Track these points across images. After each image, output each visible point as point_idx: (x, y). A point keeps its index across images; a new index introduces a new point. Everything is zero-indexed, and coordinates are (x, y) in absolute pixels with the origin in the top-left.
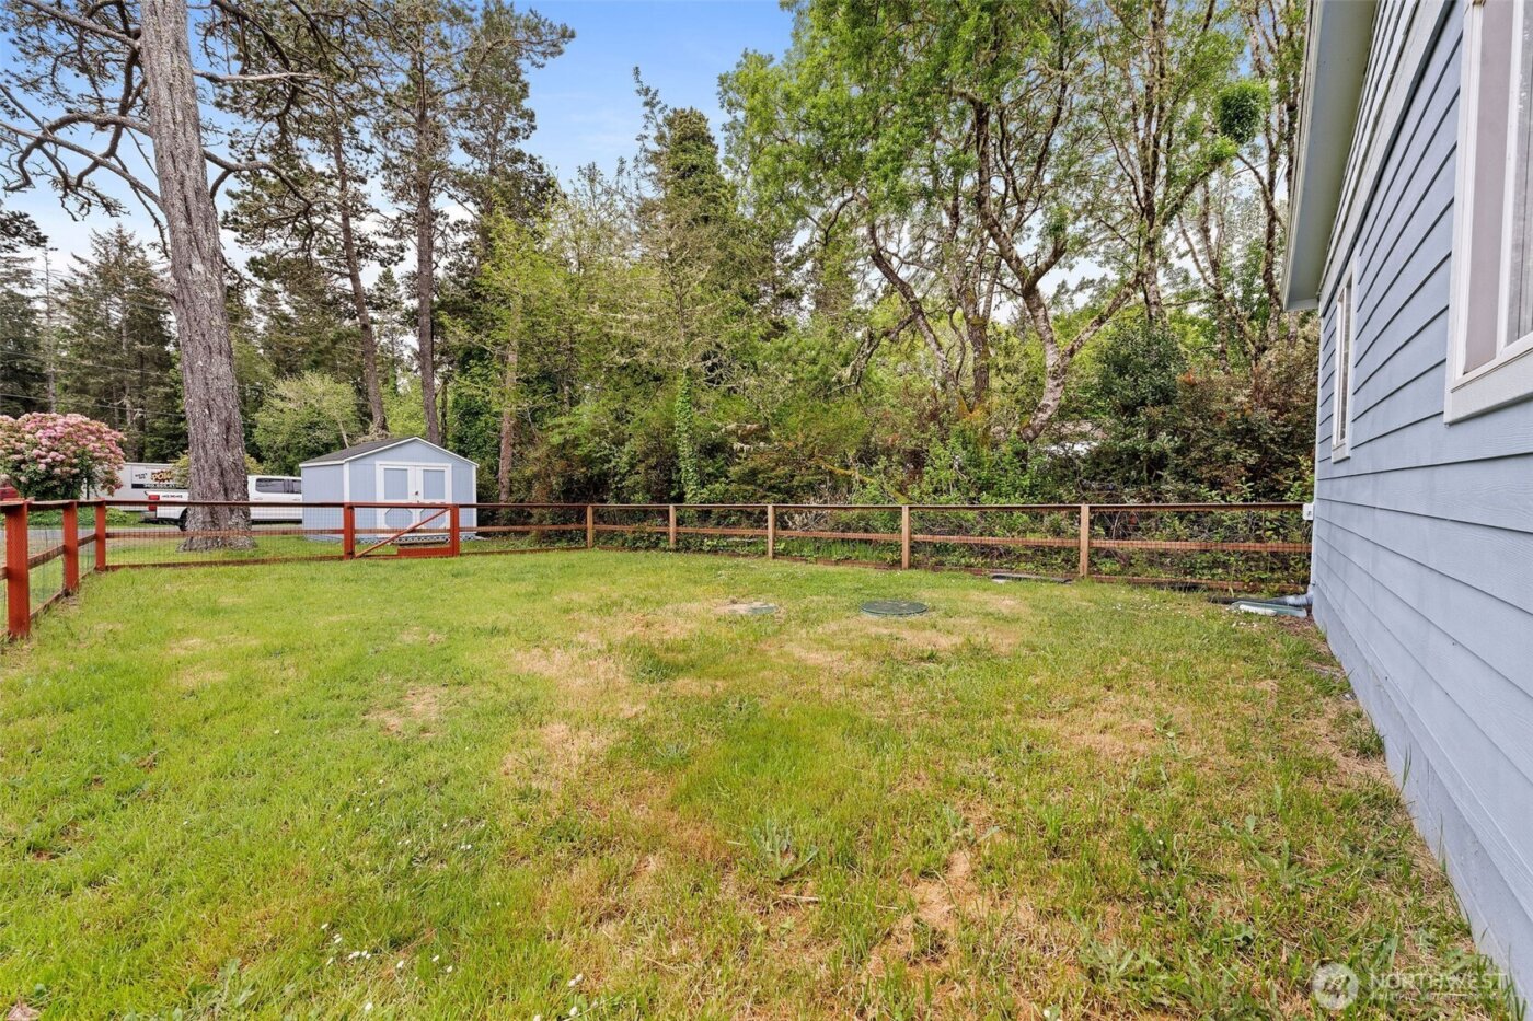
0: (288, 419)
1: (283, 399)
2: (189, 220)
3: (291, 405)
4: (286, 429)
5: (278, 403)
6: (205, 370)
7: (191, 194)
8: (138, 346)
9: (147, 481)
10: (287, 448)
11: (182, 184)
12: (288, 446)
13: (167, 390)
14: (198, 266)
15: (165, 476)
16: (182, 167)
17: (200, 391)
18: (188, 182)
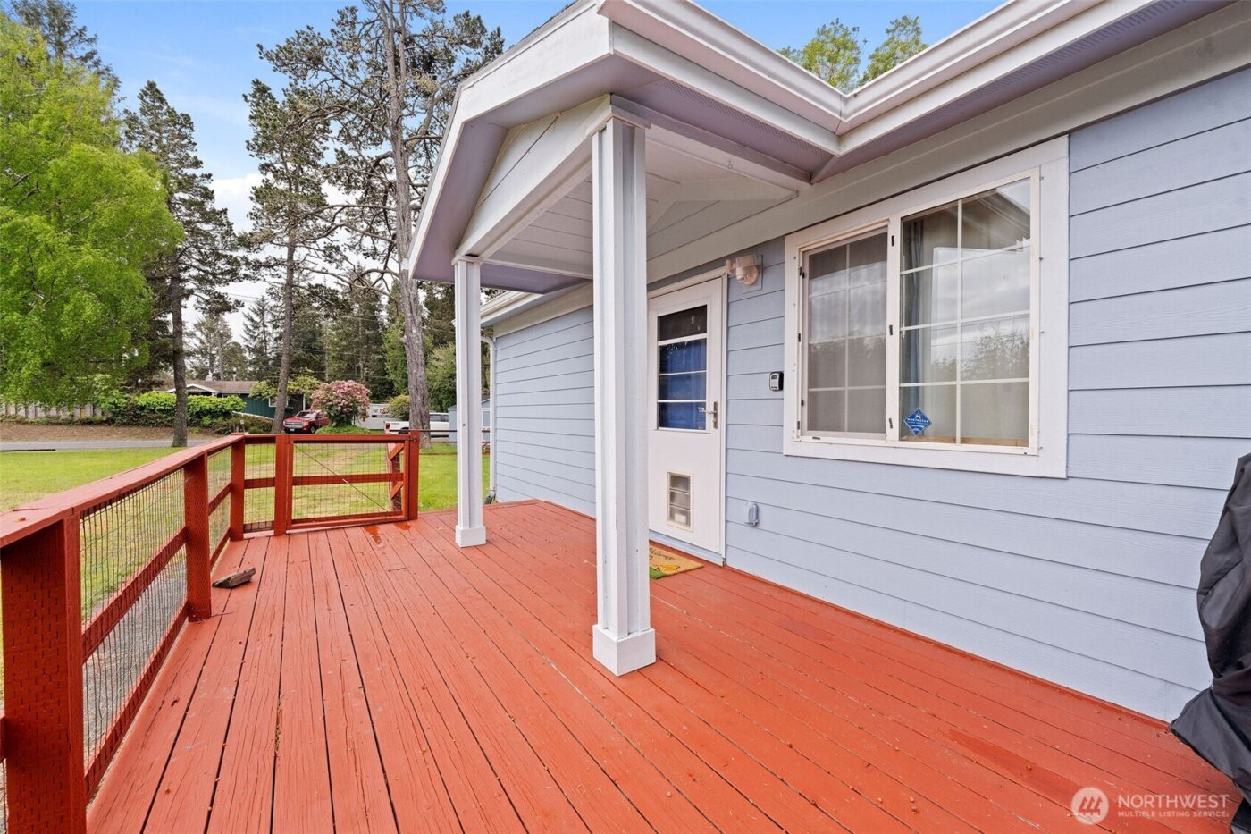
0: (440, 372)
1: (438, 360)
2: (411, 312)
3: (442, 364)
4: (438, 378)
5: (434, 362)
6: (416, 374)
7: (412, 301)
8: (367, 332)
9: (378, 414)
10: (439, 390)
11: (409, 297)
12: (439, 388)
13: (380, 356)
14: (414, 331)
15: (386, 411)
16: (409, 290)
17: (414, 383)
18: (411, 297)
